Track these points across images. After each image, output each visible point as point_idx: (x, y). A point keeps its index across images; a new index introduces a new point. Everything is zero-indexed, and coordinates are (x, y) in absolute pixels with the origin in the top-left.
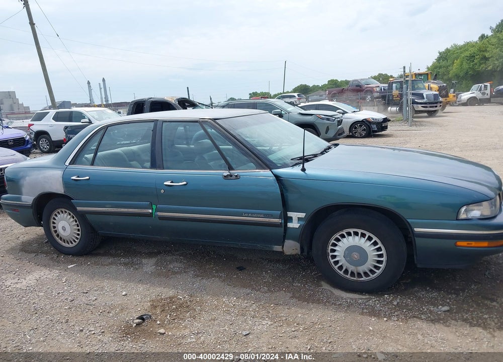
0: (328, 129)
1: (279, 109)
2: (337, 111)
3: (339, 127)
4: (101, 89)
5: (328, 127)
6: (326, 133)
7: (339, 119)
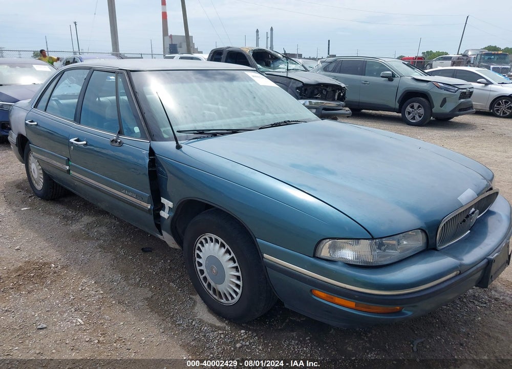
0: (444, 101)
1: (390, 71)
2: (479, 80)
3: (462, 100)
4: (267, 38)
5: (445, 98)
6: (441, 106)
7: (465, 91)
